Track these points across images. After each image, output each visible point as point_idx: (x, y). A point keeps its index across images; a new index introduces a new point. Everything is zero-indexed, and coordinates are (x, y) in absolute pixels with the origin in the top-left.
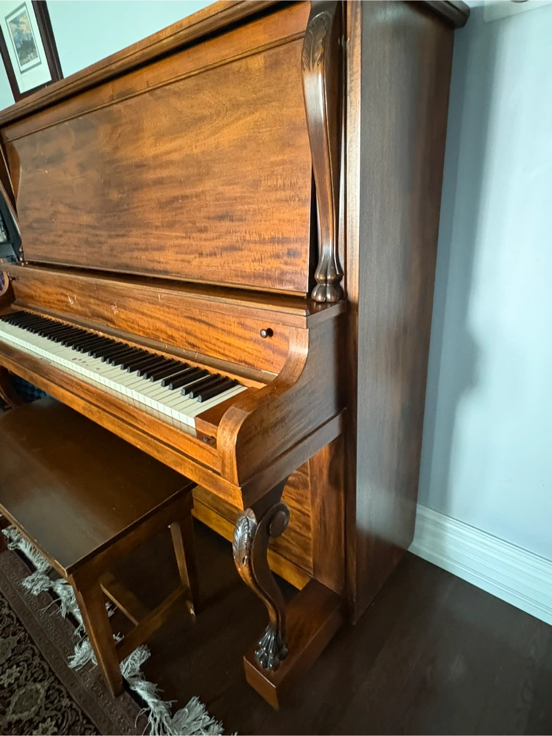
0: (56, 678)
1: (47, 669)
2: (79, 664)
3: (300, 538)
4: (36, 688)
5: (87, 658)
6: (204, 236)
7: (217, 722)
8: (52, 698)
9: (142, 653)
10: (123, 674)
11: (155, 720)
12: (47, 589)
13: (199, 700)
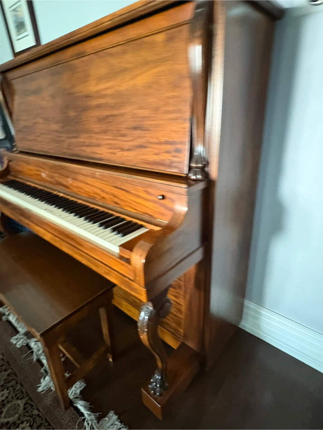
0: (30, 398)
1: (25, 392)
2: (43, 389)
3: (176, 318)
4: (18, 403)
5: (48, 386)
6: (124, 139)
7: (125, 426)
8: (27, 409)
9: (81, 383)
10: (69, 396)
11: (88, 424)
12: (25, 344)
13: (114, 413)
